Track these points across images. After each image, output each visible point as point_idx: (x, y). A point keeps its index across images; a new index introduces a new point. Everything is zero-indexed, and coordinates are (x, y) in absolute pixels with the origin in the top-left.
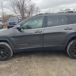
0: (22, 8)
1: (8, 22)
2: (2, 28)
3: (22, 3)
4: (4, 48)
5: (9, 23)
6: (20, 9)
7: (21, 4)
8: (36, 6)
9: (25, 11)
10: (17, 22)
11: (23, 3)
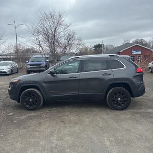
0: (52, 39)
1: (29, 63)
2: (17, 73)
3: (53, 30)
4: (33, 95)
5: (31, 65)
6: (48, 40)
7: (51, 32)
8: (76, 37)
9: (57, 44)
10: (44, 63)
11: (55, 31)
